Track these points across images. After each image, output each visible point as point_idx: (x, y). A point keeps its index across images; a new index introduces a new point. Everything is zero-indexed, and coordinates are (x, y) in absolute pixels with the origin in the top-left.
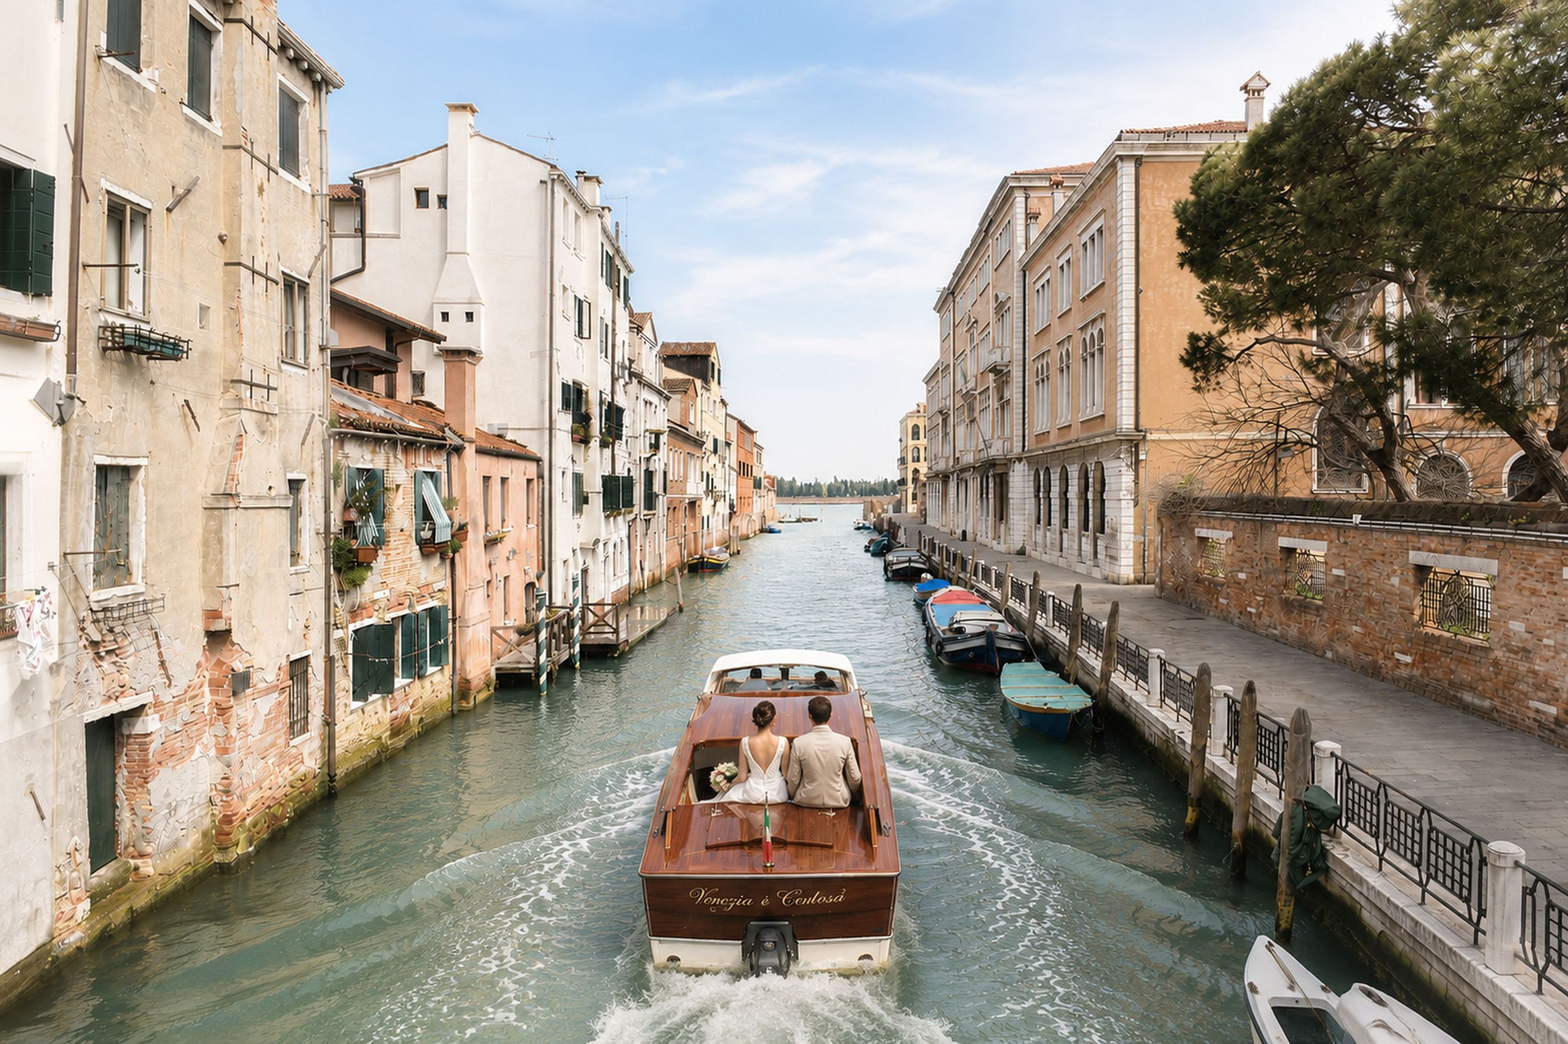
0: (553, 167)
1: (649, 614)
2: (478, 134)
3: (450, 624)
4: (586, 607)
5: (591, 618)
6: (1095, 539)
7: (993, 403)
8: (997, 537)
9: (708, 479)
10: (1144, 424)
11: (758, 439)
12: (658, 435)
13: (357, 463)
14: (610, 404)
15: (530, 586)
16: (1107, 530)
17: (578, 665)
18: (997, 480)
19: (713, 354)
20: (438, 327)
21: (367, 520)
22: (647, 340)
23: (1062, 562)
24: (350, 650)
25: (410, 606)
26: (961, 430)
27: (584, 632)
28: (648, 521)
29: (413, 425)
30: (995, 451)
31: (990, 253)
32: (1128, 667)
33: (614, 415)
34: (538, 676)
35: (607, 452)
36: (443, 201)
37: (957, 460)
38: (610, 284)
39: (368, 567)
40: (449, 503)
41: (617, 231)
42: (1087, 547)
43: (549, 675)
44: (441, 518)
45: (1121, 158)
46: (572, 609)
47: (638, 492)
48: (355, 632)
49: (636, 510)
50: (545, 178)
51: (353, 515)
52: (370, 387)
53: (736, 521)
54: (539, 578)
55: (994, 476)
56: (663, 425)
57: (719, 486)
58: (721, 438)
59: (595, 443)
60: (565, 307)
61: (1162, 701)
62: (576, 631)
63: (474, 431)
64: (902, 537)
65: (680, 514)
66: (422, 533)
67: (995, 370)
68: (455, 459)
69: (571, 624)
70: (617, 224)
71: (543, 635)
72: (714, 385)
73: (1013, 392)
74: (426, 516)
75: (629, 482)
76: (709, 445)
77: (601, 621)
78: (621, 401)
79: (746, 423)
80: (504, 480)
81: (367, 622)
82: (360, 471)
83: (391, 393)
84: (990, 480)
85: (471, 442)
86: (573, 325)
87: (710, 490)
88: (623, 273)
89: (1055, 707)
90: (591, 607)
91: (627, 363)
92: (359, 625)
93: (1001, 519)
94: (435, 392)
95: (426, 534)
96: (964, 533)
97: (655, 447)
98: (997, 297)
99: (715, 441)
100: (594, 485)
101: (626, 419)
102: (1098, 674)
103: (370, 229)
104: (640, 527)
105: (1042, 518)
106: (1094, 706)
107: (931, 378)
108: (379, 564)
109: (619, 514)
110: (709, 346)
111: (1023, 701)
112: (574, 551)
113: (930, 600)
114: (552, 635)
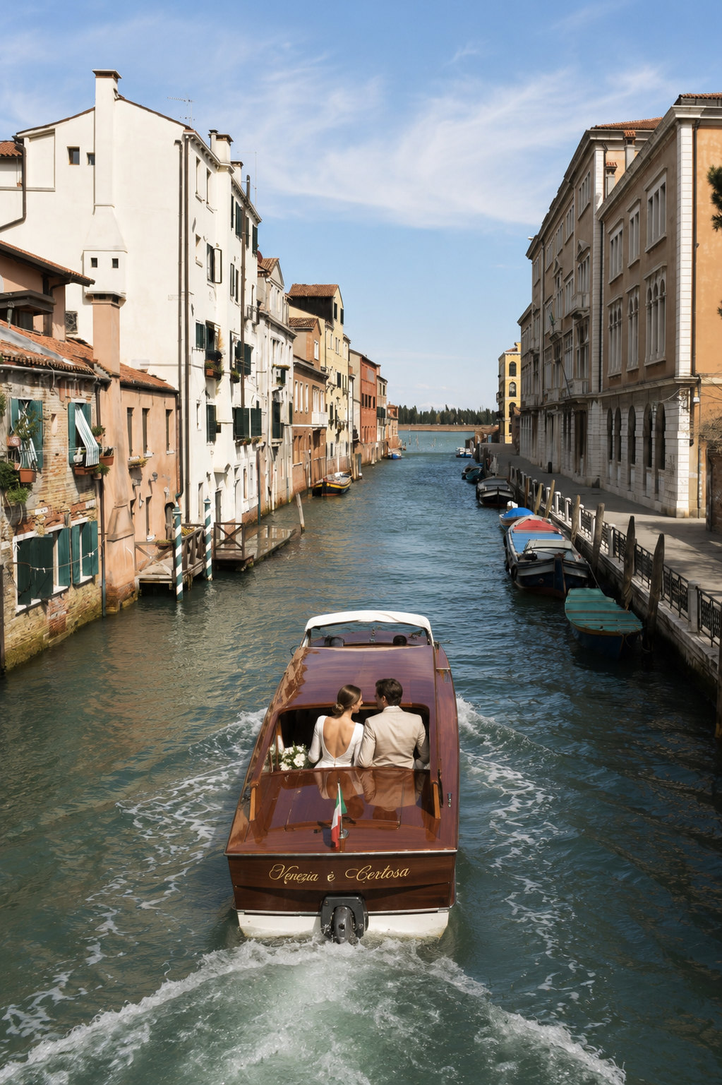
0: (188, 128)
1: (276, 534)
2: (121, 98)
3: (100, 537)
4: (217, 525)
5: (223, 537)
6: (657, 474)
7: (575, 345)
8: (577, 471)
9: (331, 409)
10: (698, 370)
11: (382, 372)
12: (284, 369)
13: (19, 395)
14: (241, 343)
15: (170, 506)
16: (667, 465)
17: (210, 577)
18: (579, 416)
19: (336, 295)
20: (89, 273)
21: (28, 446)
22: (273, 282)
23: (630, 496)
24: (15, 560)
25: (66, 523)
26: (548, 369)
27: (215, 548)
28: (275, 449)
29: (68, 362)
30: (577, 390)
31: (574, 203)
32: (673, 597)
33: (243, 352)
34: (175, 585)
35: (237, 386)
36: (91, 157)
37: (545, 396)
38: (238, 233)
39: (29, 486)
40: (98, 432)
41: (248, 184)
42: (650, 481)
43: (185, 586)
44: (90, 443)
45: (681, 121)
46: (205, 527)
47: (267, 422)
48: (19, 543)
49: (263, 438)
50: (180, 138)
51: (15, 441)
52: (30, 327)
53: (359, 449)
54: (178, 498)
55: (576, 413)
56: (288, 361)
57: (343, 416)
58: (345, 373)
59: (226, 378)
60: (198, 253)
61: (700, 628)
62: (209, 547)
63: (119, 367)
64: (494, 465)
65: (305, 442)
66: (75, 457)
67: (576, 315)
68: (102, 392)
69: (204, 540)
70: (248, 178)
71: (179, 550)
72: (336, 323)
73: (593, 337)
74: (79, 442)
75: (257, 412)
76: (333, 379)
77: (230, 539)
78: (249, 340)
79: (368, 358)
80: (145, 411)
81: (29, 535)
82: (22, 402)
83: (48, 332)
84: (573, 418)
85: (116, 376)
86: (205, 271)
87: (334, 421)
88: (251, 223)
89: (609, 629)
90: (223, 527)
91: (255, 305)
92: (21, 537)
93: (581, 454)
94: (85, 330)
95: (78, 458)
96: (550, 464)
97: (281, 380)
98: (579, 247)
99: (339, 375)
100: (225, 417)
101: (254, 356)
102: (647, 602)
103: (29, 185)
104: (267, 455)
105: (613, 453)
106: (644, 630)
107: (523, 321)
108: (38, 484)
109: (248, 443)
110: (332, 288)
111: (583, 624)
112: (208, 475)
113: (512, 527)
114: (188, 550)
